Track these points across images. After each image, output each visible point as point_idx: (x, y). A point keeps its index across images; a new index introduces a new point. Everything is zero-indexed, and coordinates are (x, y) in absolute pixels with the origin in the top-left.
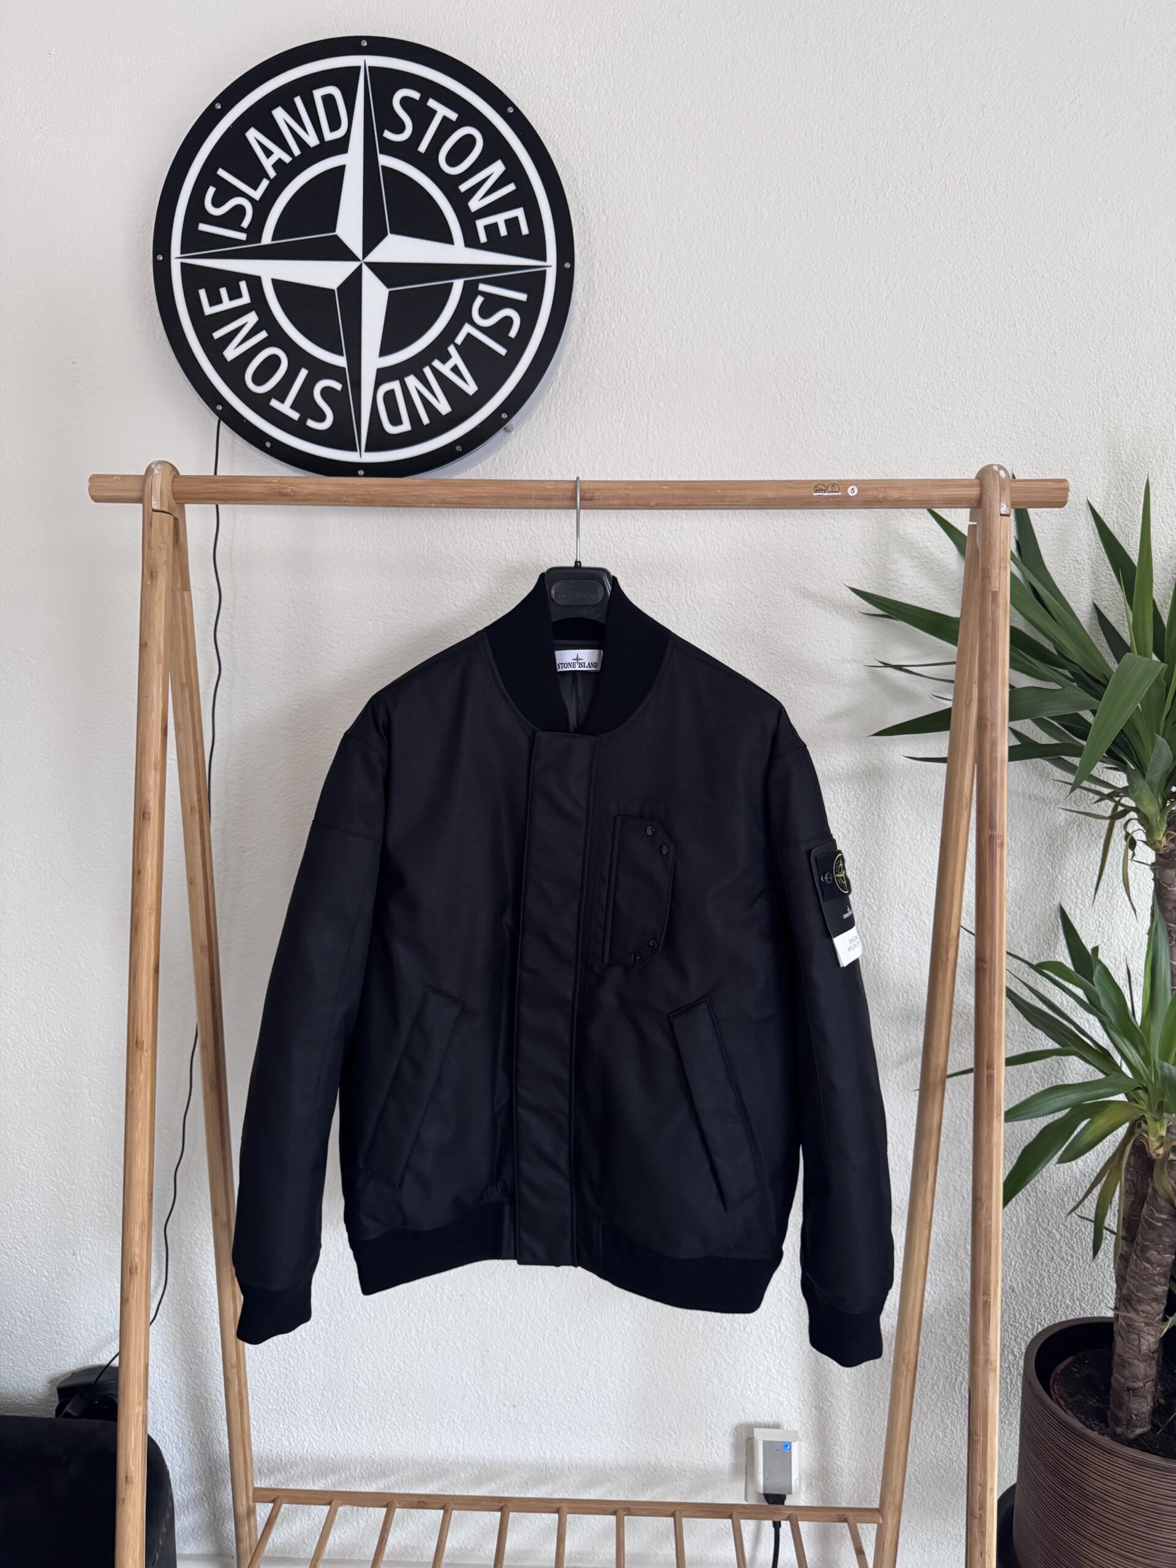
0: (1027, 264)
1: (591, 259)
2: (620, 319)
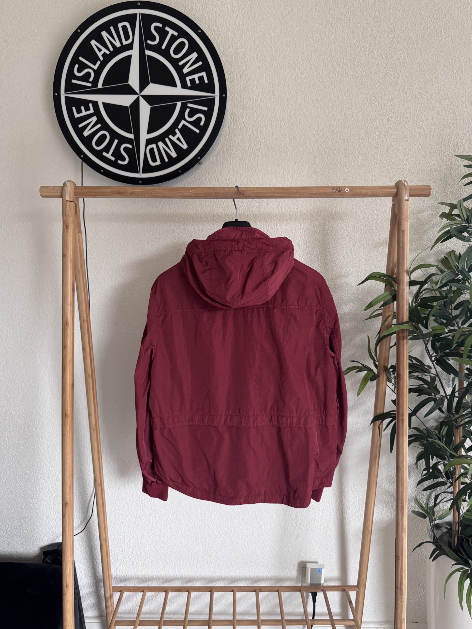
0: (413, 93)
1: (234, 92)
2: (246, 118)
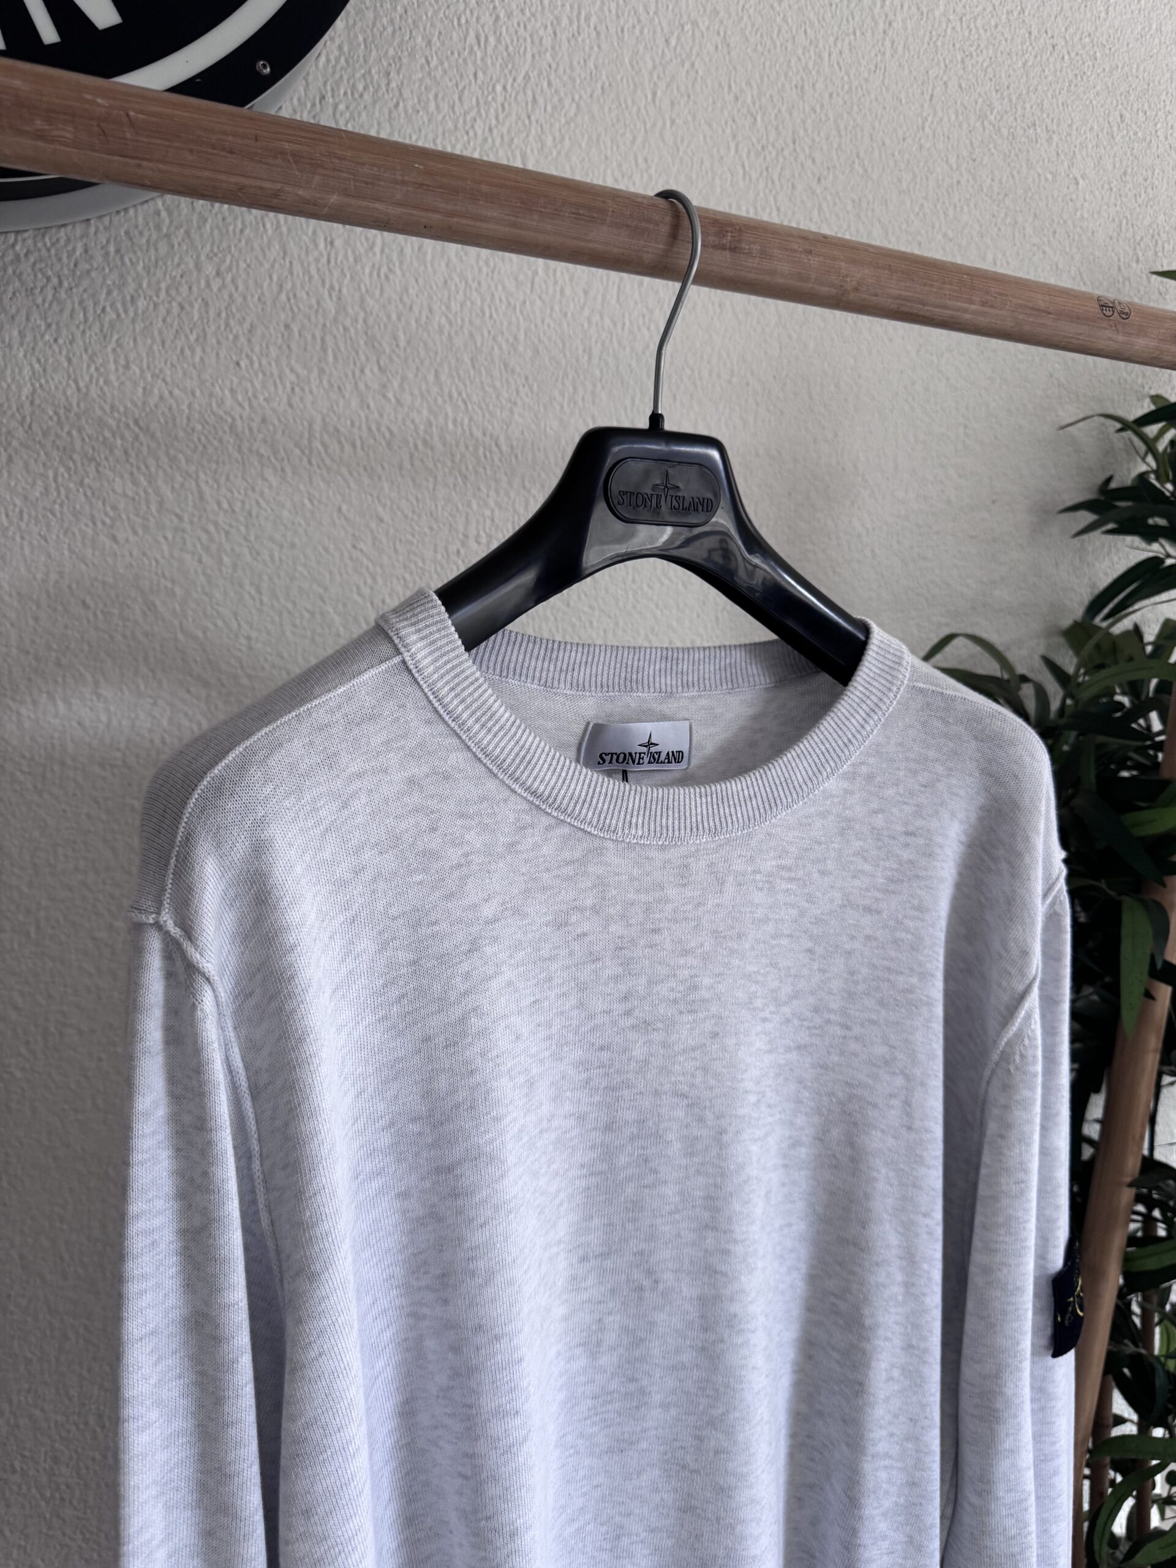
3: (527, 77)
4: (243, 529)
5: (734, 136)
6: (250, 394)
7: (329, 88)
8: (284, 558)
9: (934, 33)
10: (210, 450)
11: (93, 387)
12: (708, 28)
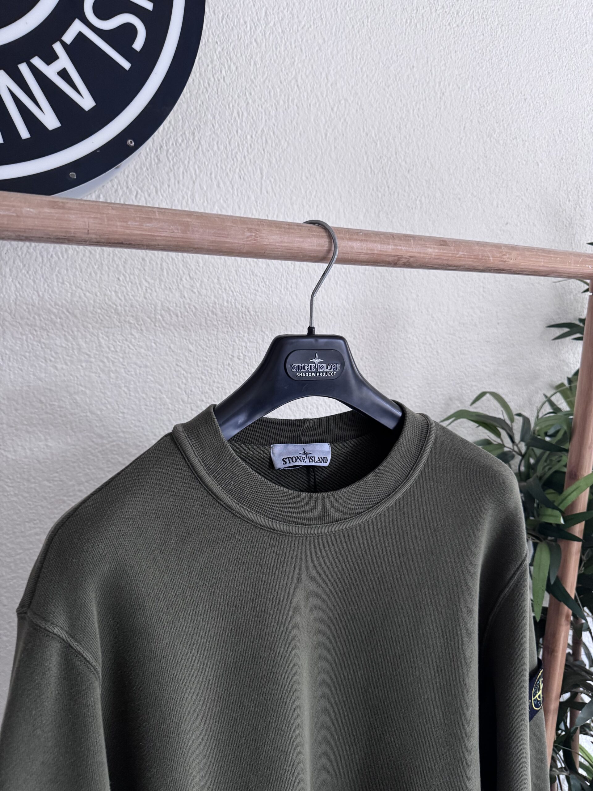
3: (263, 131)
4: (121, 360)
5: (366, 153)
6: (125, 293)
7: (164, 142)
8: (141, 372)
9: (465, 97)
10: (105, 322)
11: (46, 294)
12: (352, 102)
